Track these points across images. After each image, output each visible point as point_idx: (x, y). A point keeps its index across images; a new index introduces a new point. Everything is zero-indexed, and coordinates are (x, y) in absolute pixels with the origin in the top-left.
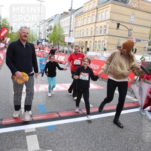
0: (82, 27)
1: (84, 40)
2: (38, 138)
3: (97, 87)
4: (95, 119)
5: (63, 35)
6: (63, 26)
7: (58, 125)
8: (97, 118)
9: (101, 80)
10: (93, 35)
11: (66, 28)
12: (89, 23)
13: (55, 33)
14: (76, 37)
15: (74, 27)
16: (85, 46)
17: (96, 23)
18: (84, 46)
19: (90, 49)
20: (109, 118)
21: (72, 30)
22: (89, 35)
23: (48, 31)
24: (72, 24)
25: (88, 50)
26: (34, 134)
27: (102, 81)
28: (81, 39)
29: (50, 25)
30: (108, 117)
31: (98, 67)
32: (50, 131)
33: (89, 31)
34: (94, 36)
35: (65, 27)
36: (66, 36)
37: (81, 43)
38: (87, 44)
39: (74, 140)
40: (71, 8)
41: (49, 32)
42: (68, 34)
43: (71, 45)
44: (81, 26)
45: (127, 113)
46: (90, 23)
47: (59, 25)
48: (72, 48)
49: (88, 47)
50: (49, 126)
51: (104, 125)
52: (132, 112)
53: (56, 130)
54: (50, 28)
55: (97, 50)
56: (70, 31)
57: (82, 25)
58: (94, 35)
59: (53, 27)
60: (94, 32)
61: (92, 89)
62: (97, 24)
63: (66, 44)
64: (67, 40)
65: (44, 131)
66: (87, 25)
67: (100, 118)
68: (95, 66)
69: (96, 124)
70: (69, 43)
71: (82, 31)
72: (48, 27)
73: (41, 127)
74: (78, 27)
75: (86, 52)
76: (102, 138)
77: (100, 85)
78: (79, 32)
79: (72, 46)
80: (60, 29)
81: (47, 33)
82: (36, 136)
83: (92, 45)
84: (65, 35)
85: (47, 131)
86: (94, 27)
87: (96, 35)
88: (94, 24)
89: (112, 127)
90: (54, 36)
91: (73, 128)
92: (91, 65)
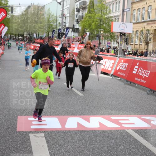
0: (148, 1)
1: (151, 28)
5: (107, 18)
6: (108, 1)
13: (92, 15)
14: (133, 22)
15: (131, 2)
16: (154, 38)
18: (150, 39)
21: (126, 8)
23: (78, 10)
28: (145, 24)
36: (114, 19)
37: (145, 32)
41: (81, 14)
42: (118, 16)
44: (144, 0)
48: (127, 44)
54: (82, 5)
59: (88, 4)
63: (114, 36)
64: (117, 28)
70: (121, 33)
71: (146, 8)
72: (78, 3)
78: (141, 10)
79: (127, 39)
81: (77, 16)
84: (111, 17)
90: (90, 22)
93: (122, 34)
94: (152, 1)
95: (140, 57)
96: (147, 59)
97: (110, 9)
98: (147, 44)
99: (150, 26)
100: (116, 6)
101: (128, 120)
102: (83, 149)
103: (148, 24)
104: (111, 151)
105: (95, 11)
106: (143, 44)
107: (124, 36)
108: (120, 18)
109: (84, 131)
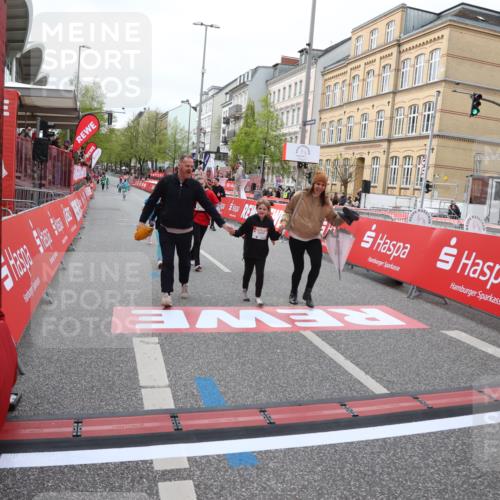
0: (345, 109)
1: (351, 155)
2: (196, 492)
3: (403, 323)
4: (395, 438)
5: (276, 136)
6: (278, 106)
7: (266, 452)
8: (404, 437)
9: (417, 297)
10: (385, 135)
11: (291, 113)
12: (370, 95)
13: (252, 130)
14: (323, 144)
15: (319, 108)
16: (356, 174)
17: (395, 93)
18: (350, 176)
19: (372, 184)
20: (448, 438)
21: (309, 118)
22: (370, 135)
23: (227, 122)
24: (311, 97)
25: (366, 187)
26: (185, 479)
27: (421, 301)
28: (341, 149)
29: (235, 102)
30: (442, 432)
31: (407, 251)
32: (238, 470)
33: (370, 121)
34: (389, 141)
35: (287, 107)
36: (288, 137)
37: (341, 162)
38: (363, 168)
41: (232, 127)
42: (295, 133)
43: (305, 170)
46: (374, 94)
47: (266, 103)
49: (366, 176)
50: (234, 454)
51: (430, 461)
53: (258, 468)
54: (233, 112)
55: (398, 190)
56: (305, 123)
57: (345, 101)
58: (390, 134)
59: (244, 110)
60: (387, 124)
61: (386, 331)
62: (399, 98)
63: (289, 167)
64: (293, 153)
65: (218, 469)
66: (362, 100)
67: (413, 435)
68: (394, 246)
69: (399, 458)
70: (299, 163)
71: (344, 121)
72: (227, 108)
73: (208, 456)
74: (332, 108)
75: (359, 194)
77: (412, 317)
78: (335, 124)
79: (310, 174)
80: (271, 119)
81: (224, 131)
82: (189, 484)
83: (382, 171)
84: (284, 135)
85: (227, 471)
86: (388, 110)
87: (397, 136)
88: (390, 98)
89: (458, 471)
90: (247, 142)
91: (319, 465)
92: (379, 241)
93: (302, 165)
94: (354, 108)
97: (282, 121)
98: (345, 183)
99: (351, 152)
100: (293, 116)
101: (305, 314)
102: (225, 365)
103: (347, 149)
104: (273, 368)
105: (257, 123)
106: (339, 184)
107: (306, 167)
108: (299, 136)
109: (229, 334)
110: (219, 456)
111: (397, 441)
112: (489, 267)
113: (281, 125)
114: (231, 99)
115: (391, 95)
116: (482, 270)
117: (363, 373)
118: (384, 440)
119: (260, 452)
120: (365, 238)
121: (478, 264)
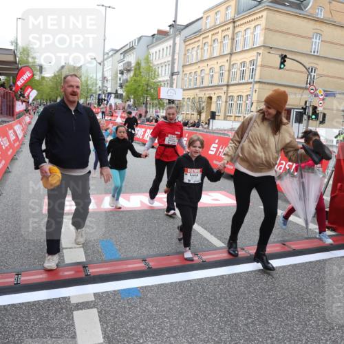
0: (199, 64)
1: (204, 95)
2: (99, 316)
3: (234, 202)
4: (229, 275)
5: (154, 83)
6: (156, 63)
7: (146, 287)
8: (235, 274)
10: (225, 82)
11: (164, 67)
12: (215, 55)
13: (138, 79)
14: (185, 88)
15: (182, 65)
16: (207, 107)
17: (231, 54)
18: (203, 108)
19: (217, 114)
21: (176, 71)
22: (216, 82)
23: (122, 73)
24: (176, 57)
25: (213, 115)
26: (92, 308)
28: (197, 91)
29: (127, 59)
32: (127, 300)
33: (215, 73)
34: (228, 86)
35: (161, 64)
36: (163, 84)
37: (197, 100)
38: (211, 103)
39: (183, 322)
40: (174, 21)
41: (125, 76)
42: (166, 81)
44: (197, 63)
45: (304, 262)
46: (218, 55)
47: (147, 60)
49: (213, 109)
50: (124, 290)
51: (251, 289)
52: (317, 261)
53: (140, 298)
54: (126, 66)
55: (233, 117)
56: (173, 74)
57: (199, 59)
58: (228, 81)
59: (133, 65)
60: (226, 74)
61: (224, 207)
62: (234, 58)
63: (164, 103)
64: (165, 94)
65: (114, 300)
66: (210, 59)
67: (241, 273)
69: (232, 288)
70: (169, 100)
71: (199, 73)
72: (122, 64)
73: (107, 292)
74: (191, 64)
75: (209, 120)
76: (246, 319)
78: (193, 75)
80: (150, 69)
81: (120, 79)
82: (95, 311)
83: (223, 104)
84: (160, 82)
85: (120, 301)
86: (227, 65)
87: (232, 82)
88: (228, 58)
89: (269, 295)
90: (136, 86)
91: (179, 294)
92: (220, 150)
93: (171, 102)
94: (205, 64)
95: (191, 128)
96: (199, 130)
97: (158, 73)
98: (200, 113)
99: (203, 93)
100: (165, 70)
102: (120, 231)
103: (203, 91)
104: (152, 232)
105: (142, 74)
106: (196, 113)
108: (169, 82)
110: (114, 291)
111: (230, 277)
112: (289, 165)
113: (158, 76)
114: (124, 58)
115: (229, 55)
116: (285, 167)
117: (209, 234)
118: (222, 276)
119: (141, 288)
120: (212, 149)
121: (282, 164)
